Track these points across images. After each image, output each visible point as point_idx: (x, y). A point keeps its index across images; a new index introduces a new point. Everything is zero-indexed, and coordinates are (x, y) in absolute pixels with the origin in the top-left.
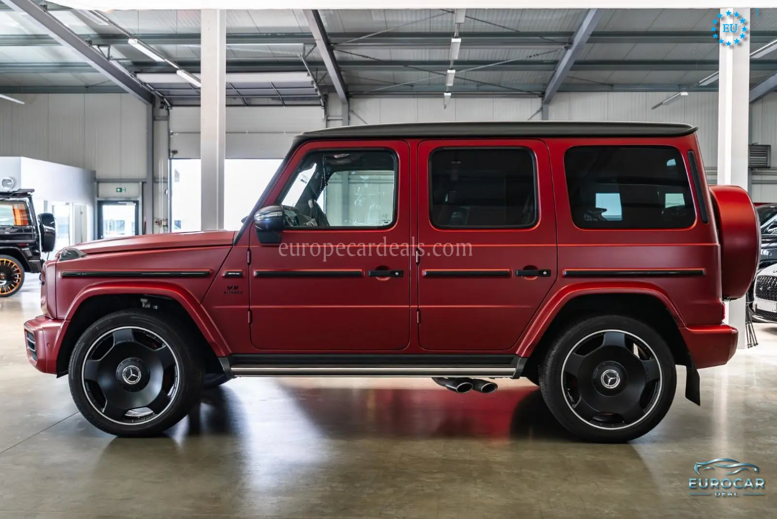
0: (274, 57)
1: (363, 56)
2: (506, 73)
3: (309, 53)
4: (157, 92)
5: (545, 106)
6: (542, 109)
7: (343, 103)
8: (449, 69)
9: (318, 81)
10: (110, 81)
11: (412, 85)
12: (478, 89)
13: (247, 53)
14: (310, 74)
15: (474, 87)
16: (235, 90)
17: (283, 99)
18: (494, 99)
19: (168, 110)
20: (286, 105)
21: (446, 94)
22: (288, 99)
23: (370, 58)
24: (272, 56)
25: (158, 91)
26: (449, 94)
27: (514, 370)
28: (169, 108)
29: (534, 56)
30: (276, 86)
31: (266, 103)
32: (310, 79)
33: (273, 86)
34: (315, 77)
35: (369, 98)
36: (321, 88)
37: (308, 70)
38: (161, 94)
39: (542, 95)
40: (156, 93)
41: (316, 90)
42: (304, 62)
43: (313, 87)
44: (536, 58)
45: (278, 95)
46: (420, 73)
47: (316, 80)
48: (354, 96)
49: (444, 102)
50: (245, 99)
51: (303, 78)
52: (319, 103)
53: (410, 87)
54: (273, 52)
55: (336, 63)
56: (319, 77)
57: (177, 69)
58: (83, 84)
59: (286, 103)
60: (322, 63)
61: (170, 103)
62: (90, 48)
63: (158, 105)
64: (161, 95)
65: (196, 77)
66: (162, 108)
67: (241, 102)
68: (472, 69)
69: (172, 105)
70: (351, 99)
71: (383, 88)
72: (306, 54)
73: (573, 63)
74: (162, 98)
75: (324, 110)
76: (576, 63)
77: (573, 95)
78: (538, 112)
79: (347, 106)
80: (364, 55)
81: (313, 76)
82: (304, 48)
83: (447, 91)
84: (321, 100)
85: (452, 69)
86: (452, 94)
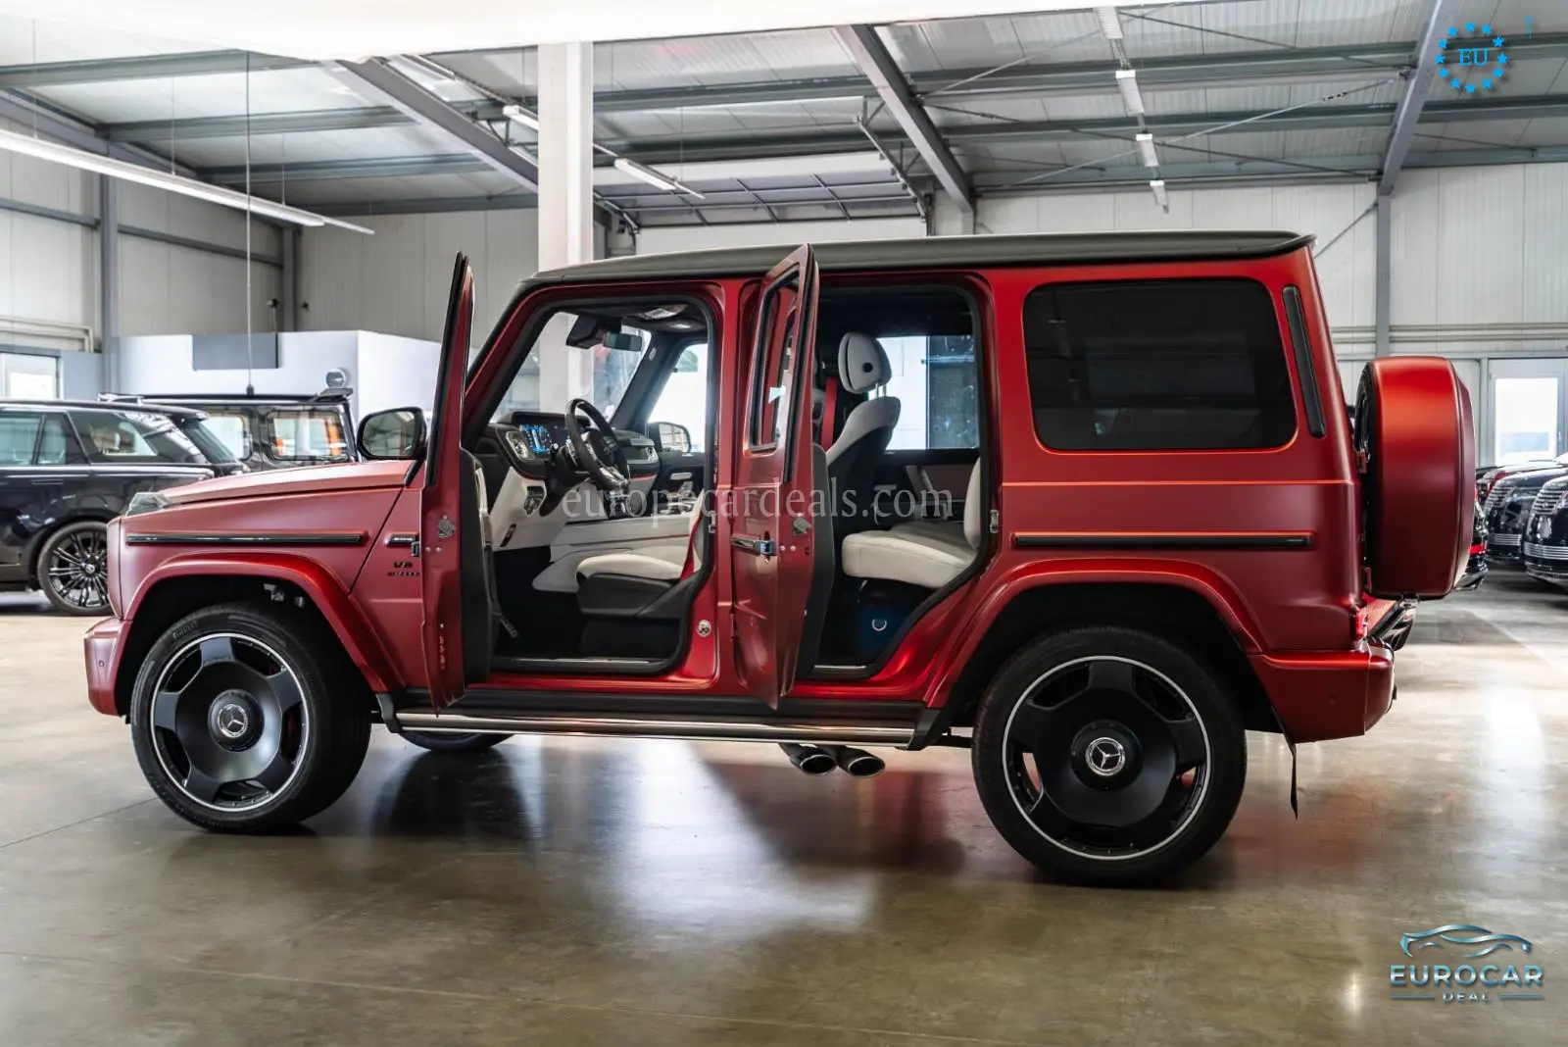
0: (819, 125)
1: (983, 115)
2: (1294, 134)
3: (874, 114)
4: (608, 202)
5: (1383, 199)
6: (1376, 205)
7: (964, 211)
8: (1139, 133)
9: (904, 169)
10: (521, 186)
11: (1101, 168)
12: (1240, 169)
13: (764, 119)
14: (884, 155)
15: (1231, 165)
16: (751, 193)
17: (844, 207)
18: (1275, 189)
19: (633, 235)
20: (851, 218)
21: (1153, 183)
22: (855, 206)
23: (998, 117)
24: (812, 122)
25: (611, 201)
26: (1161, 183)
27: (910, 732)
28: (635, 232)
29: (1339, 96)
30: (827, 182)
31: (815, 216)
32: (887, 165)
33: (820, 181)
34: (899, 161)
35: (1016, 197)
36: (914, 182)
37: (877, 146)
38: (617, 205)
39: (1378, 176)
40: (606, 205)
41: (905, 187)
42: (867, 133)
43: (898, 181)
44: (1343, 102)
45: (833, 199)
46: (1105, 142)
47: (899, 167)
48: (985, 195)
49: (1156, 200)
50: (773, 209)
51: (873, 163)
52: (916, 212)
53: (1096, 172)
54: (813, 115)
55: (934, 134)
56: (906, 162)
57: (614, 159)
58: (482, 193)
59: (852, 213)
60: (900, 133)
61: (636, 223)
62: (476, 125)
63: (616, 225)
64: (617, 208)
65: (655, 171)
66: (623, 231)
67: (766, 216)
68: (1211, 130)
69: (640, 227)
70: (980, 203)
71: (1040, 177)
72: (869, 115)
73: (1421, 106)
74: (620, 213)
75: (925, 225)
76: (1428, 106)
77: (1446, 173)
78: (1368, 212)
79: (971, 214)
80: (987, 111)
81: (892, 159)
82: (865, 105)
83: (1155, 177)
84: (918, 204)
85: (1145, 132)
86: (1166, 184)
